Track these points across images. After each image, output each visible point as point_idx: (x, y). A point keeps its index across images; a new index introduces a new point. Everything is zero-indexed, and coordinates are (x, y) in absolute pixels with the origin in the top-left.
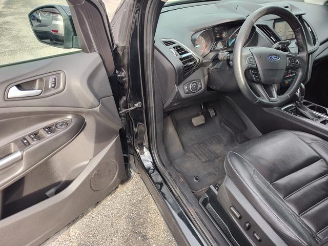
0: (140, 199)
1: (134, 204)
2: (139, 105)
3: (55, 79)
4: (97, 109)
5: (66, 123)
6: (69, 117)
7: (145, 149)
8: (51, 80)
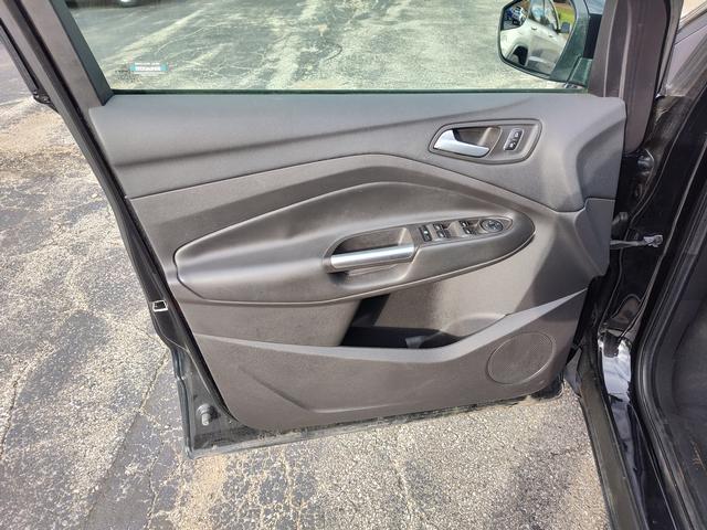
0: (554, 450)
1: (538, 454)
2: (655, 241)
3: (520, 133)
4: (574, 216)
5: (500, 226)
6: (510, 216)
7: (622, 347)
8: (512, 134)
